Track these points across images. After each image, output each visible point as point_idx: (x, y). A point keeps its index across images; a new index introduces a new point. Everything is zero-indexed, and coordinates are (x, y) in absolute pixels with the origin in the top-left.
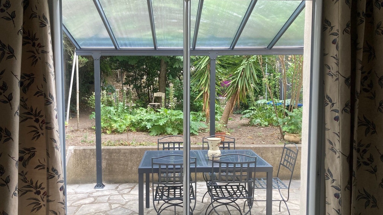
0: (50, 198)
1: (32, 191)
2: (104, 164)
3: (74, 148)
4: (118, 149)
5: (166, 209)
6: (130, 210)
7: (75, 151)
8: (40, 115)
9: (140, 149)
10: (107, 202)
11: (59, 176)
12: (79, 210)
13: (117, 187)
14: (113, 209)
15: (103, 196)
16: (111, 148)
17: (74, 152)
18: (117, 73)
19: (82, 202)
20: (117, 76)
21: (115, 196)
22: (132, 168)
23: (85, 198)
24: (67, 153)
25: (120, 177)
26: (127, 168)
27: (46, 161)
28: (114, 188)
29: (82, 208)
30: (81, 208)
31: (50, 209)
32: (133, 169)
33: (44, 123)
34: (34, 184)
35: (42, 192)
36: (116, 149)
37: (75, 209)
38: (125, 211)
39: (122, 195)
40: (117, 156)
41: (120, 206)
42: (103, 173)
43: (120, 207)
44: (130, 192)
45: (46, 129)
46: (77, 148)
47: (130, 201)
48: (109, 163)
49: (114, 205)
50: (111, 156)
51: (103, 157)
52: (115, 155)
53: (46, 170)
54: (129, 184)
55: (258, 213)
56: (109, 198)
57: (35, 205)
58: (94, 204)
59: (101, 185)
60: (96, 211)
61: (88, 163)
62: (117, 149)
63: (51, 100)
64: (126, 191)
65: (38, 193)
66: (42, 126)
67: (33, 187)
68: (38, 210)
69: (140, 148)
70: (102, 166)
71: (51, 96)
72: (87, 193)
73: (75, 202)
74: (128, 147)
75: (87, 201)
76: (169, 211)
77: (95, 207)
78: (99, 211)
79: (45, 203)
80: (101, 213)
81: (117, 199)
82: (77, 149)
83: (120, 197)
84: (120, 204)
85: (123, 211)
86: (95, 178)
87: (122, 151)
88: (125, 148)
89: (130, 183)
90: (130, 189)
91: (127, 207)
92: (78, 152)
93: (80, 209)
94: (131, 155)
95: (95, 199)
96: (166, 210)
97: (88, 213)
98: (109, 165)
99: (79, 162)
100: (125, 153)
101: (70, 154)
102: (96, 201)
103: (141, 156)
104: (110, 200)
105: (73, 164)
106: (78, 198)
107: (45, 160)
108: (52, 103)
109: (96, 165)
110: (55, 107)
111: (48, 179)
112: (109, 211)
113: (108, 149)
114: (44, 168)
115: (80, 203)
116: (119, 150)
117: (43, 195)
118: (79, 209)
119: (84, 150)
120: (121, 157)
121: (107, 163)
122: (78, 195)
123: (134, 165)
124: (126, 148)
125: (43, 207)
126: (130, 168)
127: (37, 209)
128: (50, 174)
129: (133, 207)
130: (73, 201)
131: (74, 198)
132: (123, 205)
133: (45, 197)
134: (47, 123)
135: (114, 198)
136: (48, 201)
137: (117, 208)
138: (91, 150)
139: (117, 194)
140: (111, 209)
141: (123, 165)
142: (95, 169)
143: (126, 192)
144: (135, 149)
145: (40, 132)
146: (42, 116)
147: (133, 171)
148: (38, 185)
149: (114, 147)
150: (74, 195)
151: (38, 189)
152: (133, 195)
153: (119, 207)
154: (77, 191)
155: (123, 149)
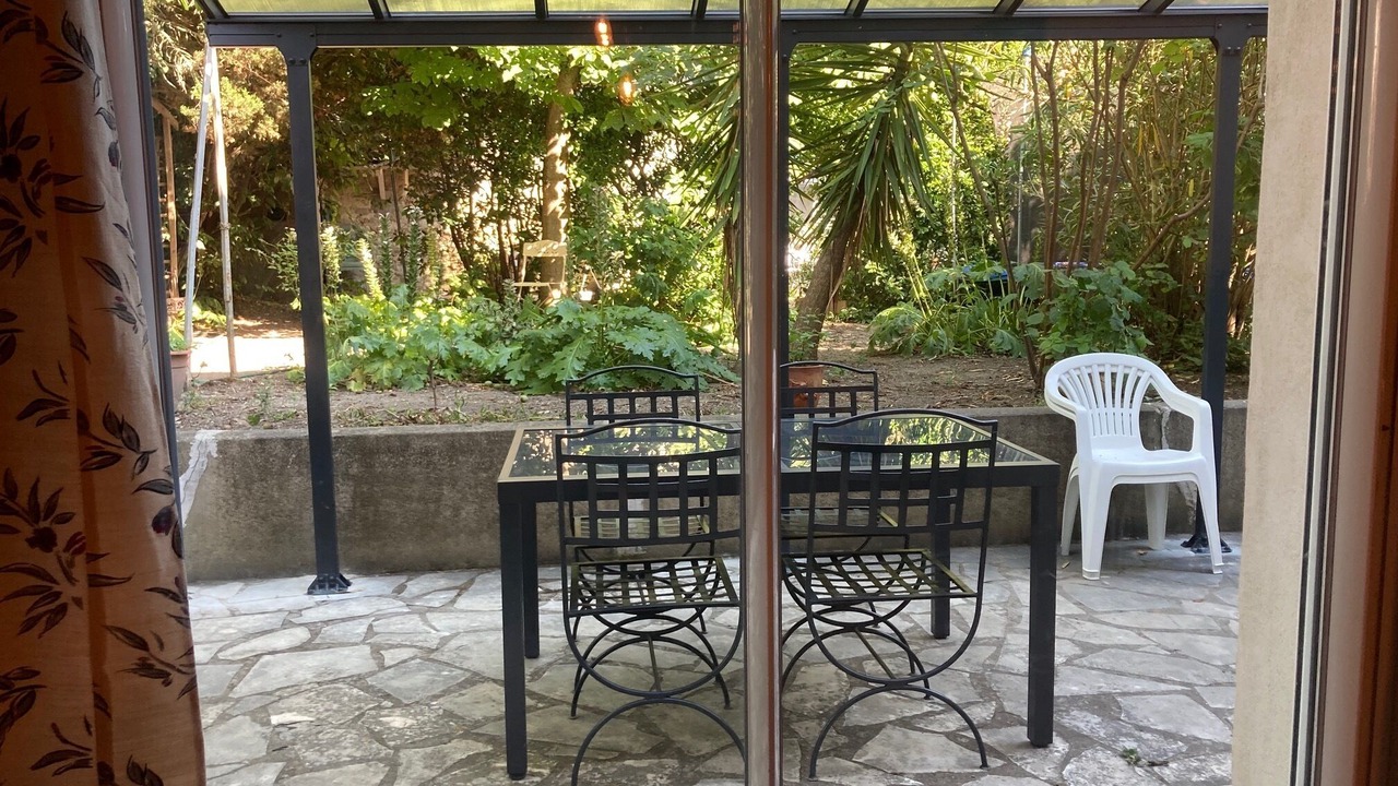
0: (105, 567)
1: (14, 531)
2: (343, 497)
3: (220, 438)
4: (400, 437)
5: (606, 658)
6: (462, 669)
7: (223, 446)
8: (24, 135)
9: (487, 434)
10: (363, 642)
11: (145, 458)
12: (248, 677)
13: (401, 589)
14: (390, 667)
15: (343, 620)
16: (371, 433)
17: (219, 452)
18: (377, 178)
19: (259, 644)
20: (377, 190)
21: (394, 619)
22: (457, 510)
23: (272, 631)
24: (191, 455)
25: (410, 549)
26: (437, 513)
27: (70, 378)
28: (389, 590)
29: (264, 666)
30: (256, 667)
31: (109, 622)
32: (464, 514)
33: (44, 181)
34: (23, 498)
35: (63, 533)
36: (389, 436)
37: (231, 671)
38: (440, 671)
39: (422, 613)
40: (396, 465)
41: (420, 655)
42: (341, 534)
43: (418, 660)
44: (453, 601)
45: (57, 208)
46: (230, 434)
47: (458, 633)
48: (363, 493)
49: (392, 651)
50: (372, 466)
51: (338, 470)
52: (386, 459)
53: (71, 425)
54: (449, 574)
55: (978, 664)
56: (371, 626)
57: (38, 597)
58: (306, 650)
59: (335, 580)
60: (320, 675)
61: (276, 495)
62: (396, 436)
63: (79, 58)
64: (437, 600)
65: (45, 540)
66: (37, 194)
67: (17, 508)
68: (51, 624)
69: (487, 430)
70: (337, 504)
71: (74, 37)
72: (280, 610)
73: (231, 645)
74: (438, 429)
75: (282, 640)
76: (621, 668)
77: (314, 661)
78: (331, 678)
79: (81, 589)
80: (340, 685)
81: (401, 629)
82: (230, 438)
83: (414, 622)
84: (415, 647)
85: (430, 672)
86: (310, 553)
87: (416, 445)
88: (427, 432)
89: (451, 569)
90: (455, 593)
91: (444, 658)
92: (234, 450)
93: (251, 673)
94: (451, 460)
95: (314, 634)
96: (606, 662)
97: (288, 687)
98: (363, 500)
99: (240, 491)
100: (427, 452)
101: (204, 459)
102: (317, 641)
103: (492, 462)
104: (377, 634)
105: (217, 498)
106: (240, 630)
107: (62, 373)
108: (80, 73)
109: (311, 503)
110: (102, 102)
111: (86, 469)
112: (372, 673)
113: (357, 438)
114: (62, 415)
115: (253, 651)
116: (405, 440)
117: (66, 550)
118: (248, 671)
119: (260, 441)
120: (409, 467)
121: (355, 492)
122: (243, 618)
123: (464, 499)
124: (432, 432)
125: (72, 609)
126: (448, 513)
127: (44, 619)
128: (95, 443)
129: (468, 659)
130: (224, 643)
131: (225, 631)
132: (433, 651)
133: (80, 559)
134: (62, 179)
135: (392, 628)
136: (96, 581)
137: (404, 661)
138: (287, 442)
139: (400, 610)
140: (383, 667)
141: (421, 499)
142: (309, 516)
143: (437, 604)
144: (469, 434)
145: (31, 223)
146: (32, 142)
147: (461, 525)
148: (43, 498)
149: (383, 431)
150: (229, 620)
151: (45, 519)
152: (467, 611)
153: (412, 659)
154: (236, 605)
155: (419, 436)
